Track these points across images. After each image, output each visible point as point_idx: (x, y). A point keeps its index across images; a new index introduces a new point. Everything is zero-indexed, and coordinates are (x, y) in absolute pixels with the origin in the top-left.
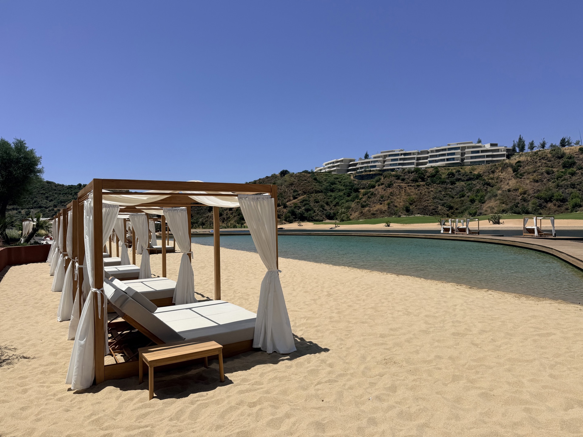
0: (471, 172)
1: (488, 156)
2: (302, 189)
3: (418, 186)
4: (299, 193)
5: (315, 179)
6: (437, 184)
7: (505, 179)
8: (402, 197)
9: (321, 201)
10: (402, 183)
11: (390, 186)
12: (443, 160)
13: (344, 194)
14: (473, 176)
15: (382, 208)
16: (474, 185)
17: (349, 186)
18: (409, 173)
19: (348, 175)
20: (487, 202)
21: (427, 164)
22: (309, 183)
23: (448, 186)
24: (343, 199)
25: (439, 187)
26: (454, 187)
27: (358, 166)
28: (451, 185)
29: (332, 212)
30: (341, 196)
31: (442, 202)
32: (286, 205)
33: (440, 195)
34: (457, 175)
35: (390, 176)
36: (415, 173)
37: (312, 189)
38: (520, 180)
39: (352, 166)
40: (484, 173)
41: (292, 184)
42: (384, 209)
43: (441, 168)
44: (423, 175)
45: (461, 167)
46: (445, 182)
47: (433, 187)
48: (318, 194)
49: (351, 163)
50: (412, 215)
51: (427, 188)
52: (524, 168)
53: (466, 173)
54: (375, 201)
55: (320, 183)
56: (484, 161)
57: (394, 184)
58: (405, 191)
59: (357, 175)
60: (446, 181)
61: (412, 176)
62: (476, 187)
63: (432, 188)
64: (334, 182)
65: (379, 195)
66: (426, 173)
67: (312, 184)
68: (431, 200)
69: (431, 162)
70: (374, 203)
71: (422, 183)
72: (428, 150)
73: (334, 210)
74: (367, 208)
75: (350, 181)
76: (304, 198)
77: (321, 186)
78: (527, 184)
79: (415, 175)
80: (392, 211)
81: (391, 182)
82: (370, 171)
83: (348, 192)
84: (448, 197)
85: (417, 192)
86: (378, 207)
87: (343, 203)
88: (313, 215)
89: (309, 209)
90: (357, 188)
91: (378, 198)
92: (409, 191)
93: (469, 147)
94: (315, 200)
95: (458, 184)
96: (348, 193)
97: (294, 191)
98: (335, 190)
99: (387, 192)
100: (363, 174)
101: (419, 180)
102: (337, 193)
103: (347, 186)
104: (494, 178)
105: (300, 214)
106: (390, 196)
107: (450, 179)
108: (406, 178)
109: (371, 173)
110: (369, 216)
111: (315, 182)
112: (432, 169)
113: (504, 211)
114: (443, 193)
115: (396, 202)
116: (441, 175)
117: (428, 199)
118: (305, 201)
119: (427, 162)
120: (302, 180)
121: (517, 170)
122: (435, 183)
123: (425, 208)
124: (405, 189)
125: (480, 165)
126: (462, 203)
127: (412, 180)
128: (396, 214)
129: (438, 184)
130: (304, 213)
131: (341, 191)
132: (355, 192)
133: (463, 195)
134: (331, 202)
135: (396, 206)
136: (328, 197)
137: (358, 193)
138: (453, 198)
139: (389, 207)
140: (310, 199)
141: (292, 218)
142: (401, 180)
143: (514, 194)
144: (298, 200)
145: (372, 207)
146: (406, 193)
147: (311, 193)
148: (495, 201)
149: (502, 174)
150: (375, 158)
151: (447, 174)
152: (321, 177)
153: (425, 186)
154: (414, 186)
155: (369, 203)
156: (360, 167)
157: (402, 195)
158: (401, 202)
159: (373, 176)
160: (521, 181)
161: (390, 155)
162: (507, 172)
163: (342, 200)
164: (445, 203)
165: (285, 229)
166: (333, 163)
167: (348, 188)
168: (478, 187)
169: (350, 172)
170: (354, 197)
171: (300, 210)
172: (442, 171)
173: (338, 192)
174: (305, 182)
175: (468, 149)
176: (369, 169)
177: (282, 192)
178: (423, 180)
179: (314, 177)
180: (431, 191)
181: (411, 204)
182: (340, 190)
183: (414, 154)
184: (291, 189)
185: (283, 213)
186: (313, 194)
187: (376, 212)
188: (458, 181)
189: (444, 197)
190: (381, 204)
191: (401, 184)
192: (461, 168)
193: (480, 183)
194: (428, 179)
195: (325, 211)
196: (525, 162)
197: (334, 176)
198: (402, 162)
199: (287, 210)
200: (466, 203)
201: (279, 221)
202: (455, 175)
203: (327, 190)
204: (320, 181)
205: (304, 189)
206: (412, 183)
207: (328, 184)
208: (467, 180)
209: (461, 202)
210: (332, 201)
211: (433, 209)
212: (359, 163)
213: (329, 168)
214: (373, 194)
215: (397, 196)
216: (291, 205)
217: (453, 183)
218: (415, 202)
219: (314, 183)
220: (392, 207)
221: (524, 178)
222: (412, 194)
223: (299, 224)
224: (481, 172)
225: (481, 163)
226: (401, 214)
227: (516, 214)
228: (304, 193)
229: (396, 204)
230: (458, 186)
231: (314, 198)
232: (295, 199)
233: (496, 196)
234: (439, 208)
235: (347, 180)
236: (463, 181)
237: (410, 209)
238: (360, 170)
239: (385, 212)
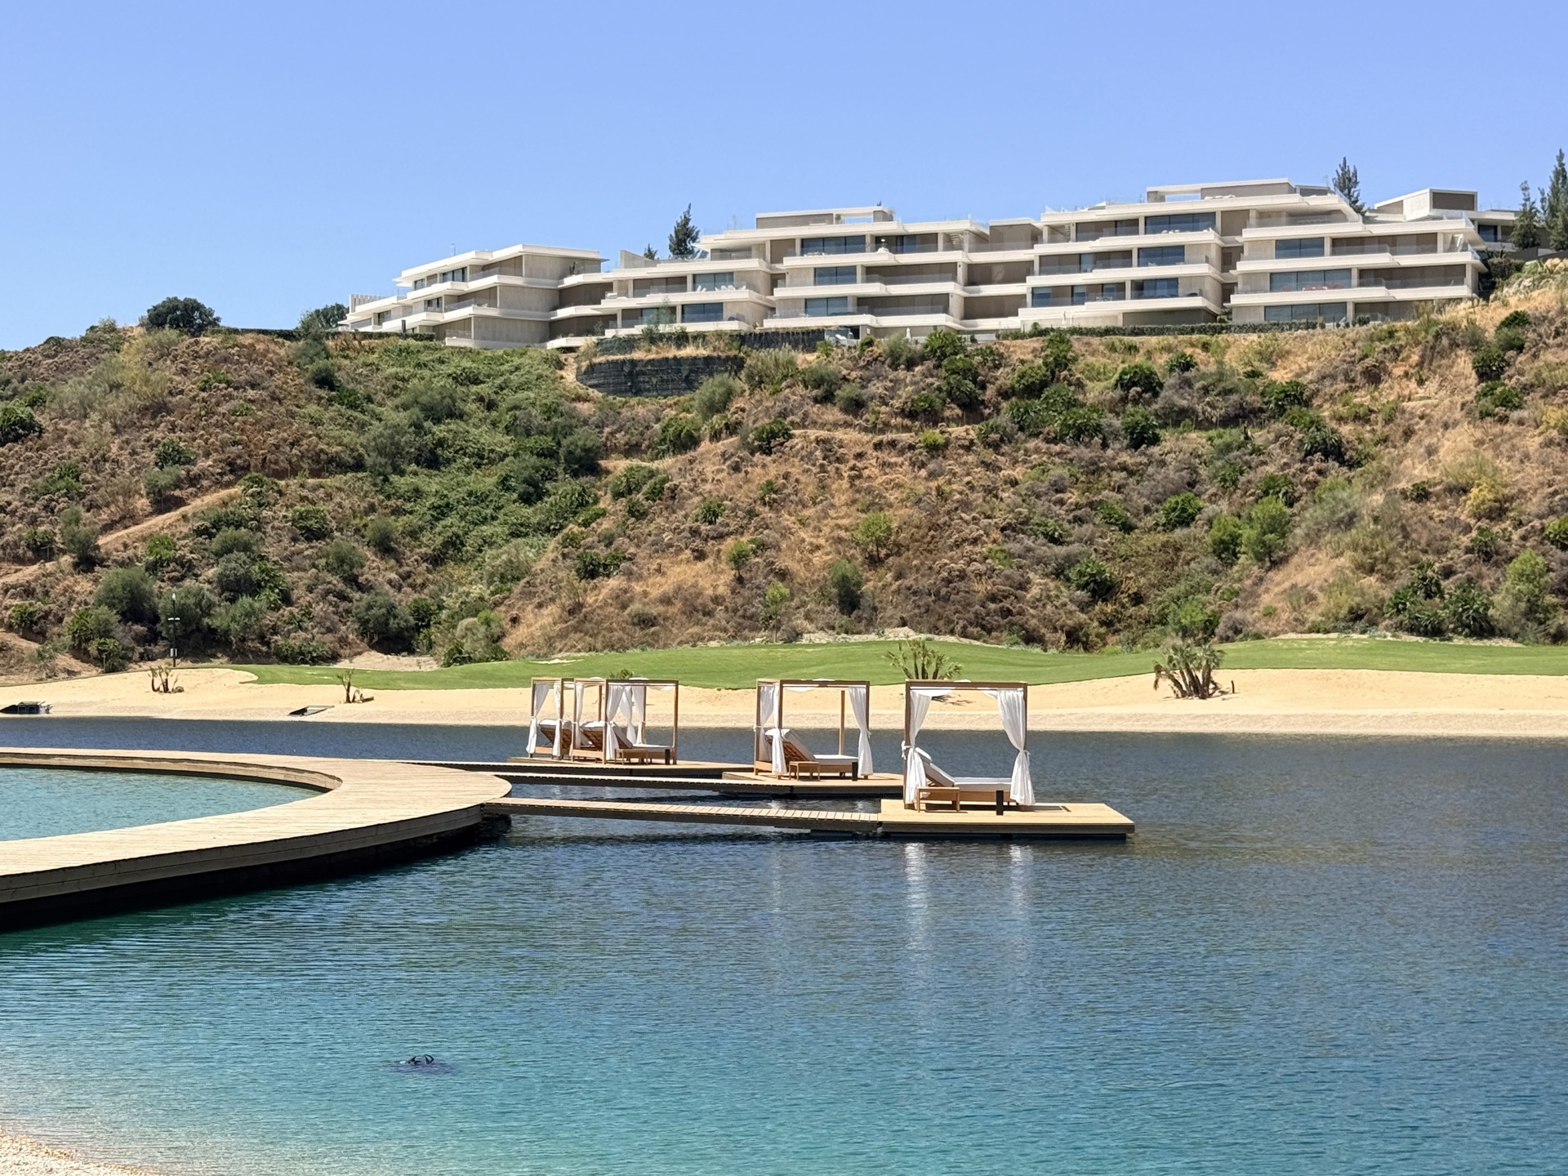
0: (1254, 374)
1: (1369, 276)
2: (224, 445)
3: (935, 449)
4: (195, 470)
5: (325, 380)
6: (1048, 441)
7: (1428, 423)
8: (832, 512)
9: (341, 530)
10: (847, 425)
11: (769, 441)
12: (1114, 291)
13: (504, 483)
14: (1263, 394)
15: (701, 583)
16: (1257, 451)
17: (541, 433)
18: (894, 366)
19: (546, 361)
20: (1295, 559)
21: (1020, 311)
22: (277, 407)
23: (1110, 452)
24: (494, 518)
25: (1057, 460)
26: (1145, 460)
27: (612, 303)
28: (1128, 447)
29: (405, 600)
30: (481, 498)
31: (1060, 550)
32: (98, 548)
33: (1056, 508)
34: (1172, 387)
35: (785, 377)
36: (930, 364)
37: (292, 445)
38: (1497, 429)
39: (577, 303)
40: (1324, 378)
41: (157, 409)
42: (710, 592)
43: (1086, 339)
44: (974, 382)
45: (1205, 338)
46: (1098, 429)
47: (1021, 455)
48: (328, 481)
49: (570, 281)
50: (867, 632)
51: (987, 465)
52: (1535, 356)
53: (1221, 376)
54: (667, 537)
55: (353, 406)
56: (1343, 304)
57: (797, 432)
58: (852, 479)
59: (596, 360)
60: (1103, 421)
61: (911, 384)
62: (1264, 463)
63: (1015, 462)
64: (448, 401)
65: (696, 500)
66: (997, 367)
67: (292, 415)
68: (994, 541)
69: (1043, 297)
70: (661, 548)
71: (957, 431)
72: (1037, 225)
73: (423, 586)
74: (614, 583)
75: (548, 401)
76: (225, 504)
77: (362, 426)
78: (1526, 457)
79: (930, 380)
80: (757, 607)
81: (783, 414)
82: (682, 339)
83: (526, 474)
84: (1097, 520)
85: (921, 489)
86: (682, 573)
87: (491, 545)
88: (270, 618)
89: (247, 578)
90: (587, 450)
91: (686, 516)
92: (880, 480)
93: (1266, 217)
94: (301, 517)
95: (1169, 439)
96: (529, 482)
97: (164, 460)
98: (448, 454)
99: (747, 481)
100: (637, 355)
101: (947, 413)
102: (462, 476)
103: (528, 435)
104: (1371, 411)
105: (181, 611)
106: (759, 508)
107: (1130, 408)
108: (872, 398)
109: (689, 351)
110: (617, 635)
111: (320, 398)
112: (1036, 343)
113: (1360, 617)
114: (1073, 497)
115: (789, 548)
116: (1080, 385)
117: (975, 534)
118: (228, 525)
119: (1024, 296)
120: (229, 383)
121: (1501, 370)
122: (1037, 435)
123: (944, 591)
124: (853, 468)
125: (1314, 327)
126: (1170, 564)
127: (902, 413)
128: (772, 623)
129: (1055, 441)
130: (211, 605)
131: (492, 462)
132: (575, 474)
133: (1184, 510)
134: (414, 534)
135: (783, 575)
136: (392, 502)
137: (590, 478)
138: (1127, 528)
139: (740, 580)
140: (266, 513)
141: (128, 642)
142: (841, 409)
143: (1445, 514)
144: (185, 517)
145: (640, 578)
146: (858, 491)
147: (280, 474)
148: (1337, 556)
149: (1421, 392)
150: (723, 253)
151: (1113, 381)
152: (366, 365)
153: (978, 448)
154: (911, 447)
155: (632, 550)
156: (625, 311)
157: (833, 506)
158: (818, 547)
159: (697, 372)
160: (1502, 433)
161: (809, 245)
162: (1445, 380)
163: (484, 521)
164: (1071, 561)
165: (54, 714)
166: (461, 273)
167: (530, 442)
168: (1270, 469)
169: (561, 342)
170: (565, 503)
171: (188, 583)
172: (1090, 359)
173: (468, 470)
174: (251, 394)
175: (1261, 225)
176: (677, 327)
177: (84, 460)
178: (972, 409)
179: (321, 363)
180: (1006, 482)
181: (874, 561)
182: (482, 458)
183: (951, 242)
184: (148, 440)
185: (70, 604)
186: (293, 482)
187: (661, 608)
188: (1176, 424)
189: (1079, 520)
190: (700, 556)
191: (839, 434)
192: (1205, 347)
193: (1287, 443)
194: (1005, 405)
195: (357, 595)
196: (1552, 321)
197: (456, 359)
198: (875, 289)
199: (96, 581)
200: (1192, 564)
201: (31, 657)
202: (1161, 385)
203: (393, 457)
204: (353, 392)
205: (235, 443)
206: (907, 429)
207: (402, 418)
208: (1228, 421)
209: (1163, 557)
210: (421, 529)
211: (993, 598)
212: (623, 283)
213: (431, 303)
214: (661, 491)
215: (804, 506)
216: (130, 553)
217: (1141, 438)
218: (898, 549)
219: (312, 409)
220: (761, 580)
221: (1521, 422)
222: (893, 496)
223: (158, 683)
224: (1309, 377)
225: (1320, 320)
226: (806, 623)
227: (1419, 634)
228: (231, 471)
229: (784, 562)
230: (1168, 458)
231: (292, 506)
232: (160, 512)
233: (1350, 521)
234: (1035, 591)
235: (532, 395)
236: (1203, 424)
237: (862, 595)
238: (623, 332)
239: (711, 606)
